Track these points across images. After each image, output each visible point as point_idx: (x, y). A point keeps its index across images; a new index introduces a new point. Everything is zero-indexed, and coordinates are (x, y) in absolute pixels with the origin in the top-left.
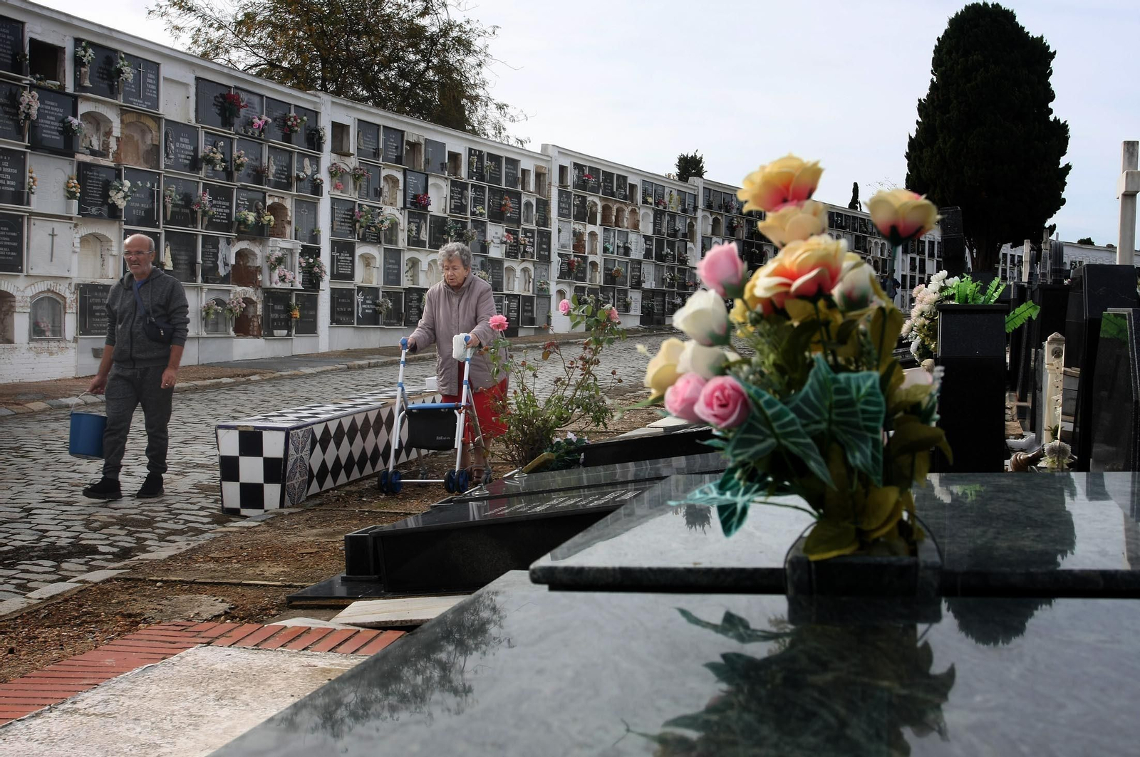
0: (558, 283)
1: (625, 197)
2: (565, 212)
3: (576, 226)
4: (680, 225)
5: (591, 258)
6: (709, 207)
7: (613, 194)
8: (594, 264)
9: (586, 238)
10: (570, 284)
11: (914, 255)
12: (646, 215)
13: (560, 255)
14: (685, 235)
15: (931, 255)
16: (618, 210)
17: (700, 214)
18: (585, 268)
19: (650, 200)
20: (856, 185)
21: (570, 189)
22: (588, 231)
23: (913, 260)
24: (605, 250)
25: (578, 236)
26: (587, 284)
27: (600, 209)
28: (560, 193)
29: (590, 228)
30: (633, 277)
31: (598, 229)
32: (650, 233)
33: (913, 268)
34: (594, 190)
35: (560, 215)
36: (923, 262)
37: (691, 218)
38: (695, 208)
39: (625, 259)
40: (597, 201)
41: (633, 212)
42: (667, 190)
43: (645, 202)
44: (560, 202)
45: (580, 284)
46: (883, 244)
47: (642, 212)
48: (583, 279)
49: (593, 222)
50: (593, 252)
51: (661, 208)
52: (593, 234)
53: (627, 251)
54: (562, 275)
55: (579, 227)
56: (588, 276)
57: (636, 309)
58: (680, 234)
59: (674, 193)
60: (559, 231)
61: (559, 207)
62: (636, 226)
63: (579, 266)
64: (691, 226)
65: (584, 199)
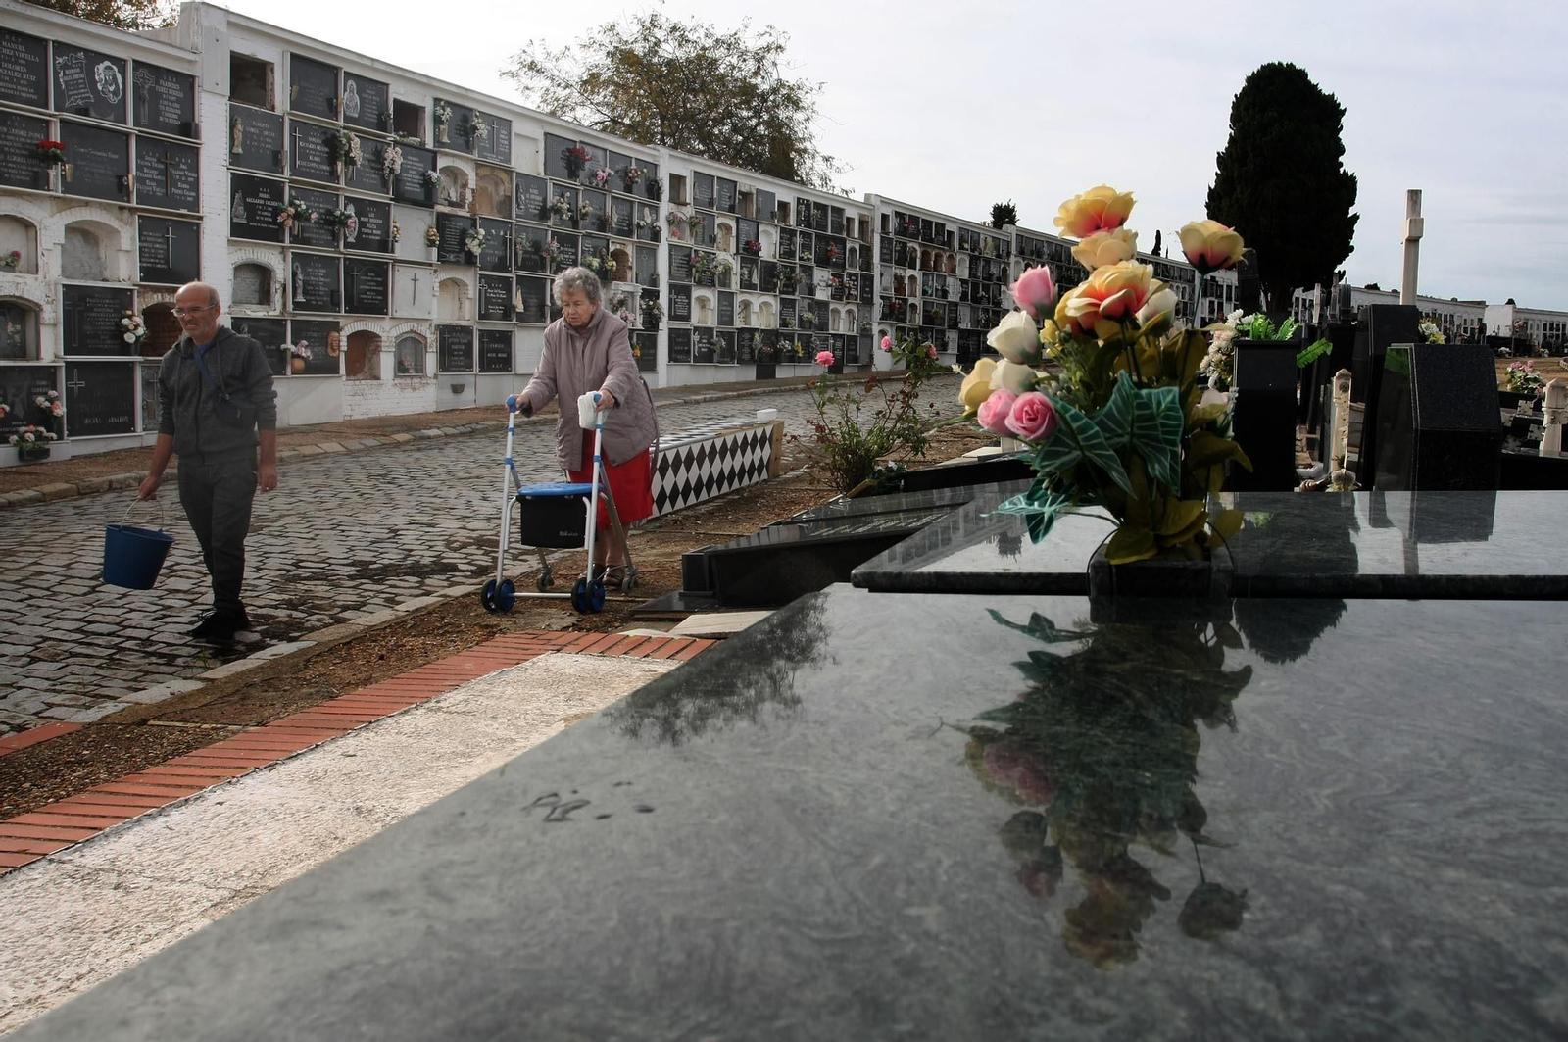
0: (880, 324)
1: (943, 244)
2: (887, 257)
3: (897, 271)
4: (994, 270)
5: (911, 300)
6: (1021, 252)
7: (932, 241)
8: (913, 306)
9: (907, 281)
10: (891, 325)
11: (1213, 299)
12: (962, 260)
13: (882, 297)
14: (999, 279)
15: (1229, 299)
16: (936, 255)
17: (1013, 259)
18: (905, 311)
19: (966, 246)
20: (1158, 232)
21: (891, 236)
22: (908, 275)
23: (1212, 303)
24: (925, 293)
25: (899, 280)
26: (907, 324)
27: (919, 254)
28: (883, 239)
29: (910, 272)
30: (950, 318)
31: (917, 273)
32: (966, 277)
33: (1212, 311)
34: (915, 237)
35: (882, 259)
36: (1221, 305)
37: (1005, 263)
38: (1009, 254)
39: (942, 302)
40: (917, 247)
41: (951, 257)
42: (982, 237)
43: (962, 247)
44: (882, 248)
45: (901, 324)
46: (1184, 288)
47: (958, 257)
48: (904, 320)
49: (913, 267)
50: (913, 295)
51: (977, 253)
52: (913, 278)
53: (945, 294)
54: (884, 316)
55: (899, 271)
56: (908, 317)
57: (953, 348)
58: (994, 277)
59: (989, 240)
60: (882, 275)
61: (881, 253)
62: (953, 271)
63: (900, 308)
64: (1005, 270)
65: (905, 245)
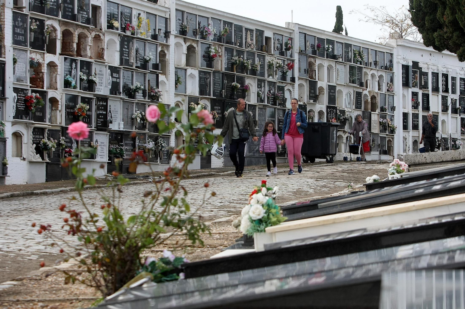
0: (14, 124)
1: (88, 21)
2: (21, 38)
3: (33, 56)
4: (151, 55)
5: (51, 94)
6: (183, 32)
7: (74, 17)
8: (54, 101)
9: (45, 69)
10: (27, 125)
11: (416, 90)
12: (111, 41)
13: (16, 90)
14: (156, 66)
15: (436, 89)
16: (80, 37)
17: (172, 41)
18: (44, 108)
19: (116, 24)
20: (339, 9)
21: (26, 11)
22: (47, 61)
23: (415, 94)
24: (67, 84)
25: (35, 66)
26: (46, 125)
27: (59, 35)
28: (15, 16)
29: (49, 58)
30: (98, 116)
31: (57, 59)
32: (116, 63)
33: (415, 106)
34: (53, 12)
35: (16, 42)
36: (426, 97)
37: (163, 45)
38: (167, 34)
39: (88, 95)
40: (56, 25)
41: (97, 38)
42: (135, 13)
43: (110, 26)
44: (14, 27)
45: (39, 125)
46: (381, 77)
47: (106, 38)
48: (42, 119)
49: (52, 50)
50: (53, 86)
51: (128, 33)
52: (52, 65)
53: (90, 85)
54: (19, 115)
55: (36, 57)
56: (48, 116)
57: (103, 156)
58: (150, 65)
59: (143, 16)
60: (15, 61)
61: (14, 33)
62: (100, 56)
63: (38, 103)
64: (163, 55)
65: (42, 22)
